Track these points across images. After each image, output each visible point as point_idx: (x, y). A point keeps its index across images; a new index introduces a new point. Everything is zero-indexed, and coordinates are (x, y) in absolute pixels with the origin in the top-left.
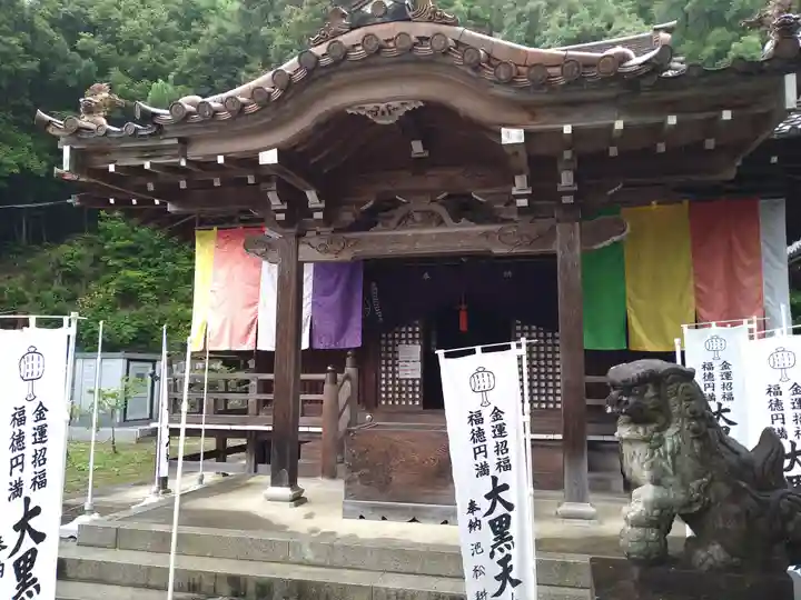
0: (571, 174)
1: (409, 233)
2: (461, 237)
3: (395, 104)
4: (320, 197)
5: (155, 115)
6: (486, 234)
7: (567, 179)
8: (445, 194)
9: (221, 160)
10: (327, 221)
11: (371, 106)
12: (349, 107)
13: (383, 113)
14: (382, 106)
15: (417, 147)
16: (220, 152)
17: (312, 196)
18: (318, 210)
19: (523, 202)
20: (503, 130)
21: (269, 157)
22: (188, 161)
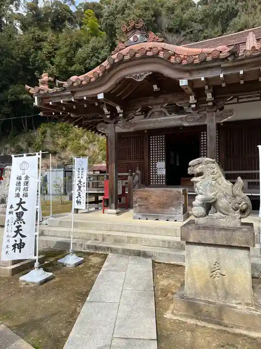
0: (210, 94)
1: (153, 120)
2: (172, 120)
3: (142, 74)
4: (121, 109)
5: (62, 84)
6: (181, 119)
7: (209, 96)
8: (166, 104)
9: (85, 98)
10: (124, 117)
11: (134, 75)
12: (126, 76)
13: (138, 78)
14: (138, 75)
15: (155, 87)
16: (84, 95)
17: (118, 109)
18: (120, 113)
19: (194, 106)
20: (180, 80)
21: (101, 96)
22: (74, 99)
